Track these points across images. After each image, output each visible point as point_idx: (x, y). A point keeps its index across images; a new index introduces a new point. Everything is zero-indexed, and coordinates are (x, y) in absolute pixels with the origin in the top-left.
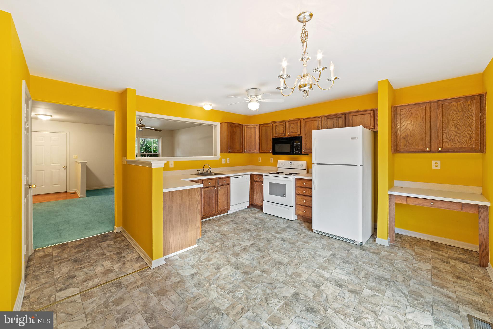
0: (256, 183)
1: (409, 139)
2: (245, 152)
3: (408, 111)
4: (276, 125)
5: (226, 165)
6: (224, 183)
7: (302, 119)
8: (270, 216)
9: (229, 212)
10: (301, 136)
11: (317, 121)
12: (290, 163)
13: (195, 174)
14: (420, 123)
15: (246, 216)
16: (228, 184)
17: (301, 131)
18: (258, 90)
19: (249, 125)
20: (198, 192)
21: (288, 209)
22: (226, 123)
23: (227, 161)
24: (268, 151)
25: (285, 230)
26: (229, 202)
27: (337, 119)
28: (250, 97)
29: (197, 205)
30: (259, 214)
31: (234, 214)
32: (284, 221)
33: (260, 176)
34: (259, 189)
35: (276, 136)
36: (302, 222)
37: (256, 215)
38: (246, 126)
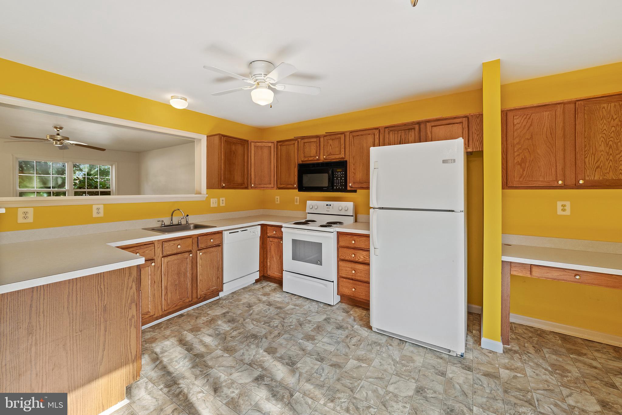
0: (271, 239)
1: (527, 167)
2: (252, 188)
3: (526, 118)
4: (304, 143)
5: (219, 210)
6: (209, 244)
7: (346, 132)
8: (294, 298)
9: (221, 295)
10: (346, 161)
11: (373, 135)
12: (327, 205)
13: (153, 229)
14: (547, 137)
15: (253, 300)
16: (218, 246)
17: (346, 153)
18: (270, 64)
19: (259, 142)
20: (130, 277)
21: (326, 285)
22: (217, 137)
23: (221, 202)
24: (291, 185)
25: (321, 329)
26: (221, 278)
27: (405, 132)
28: (255, 77)
29: (128, 306)
30: (276, 296)
31: (230, 297)
32: (319, 306)
33: (277, 228)
34: (276, 250)
35: (305, 161)
36: (349, 306)
37: (270, 296)
38: (254, 143)
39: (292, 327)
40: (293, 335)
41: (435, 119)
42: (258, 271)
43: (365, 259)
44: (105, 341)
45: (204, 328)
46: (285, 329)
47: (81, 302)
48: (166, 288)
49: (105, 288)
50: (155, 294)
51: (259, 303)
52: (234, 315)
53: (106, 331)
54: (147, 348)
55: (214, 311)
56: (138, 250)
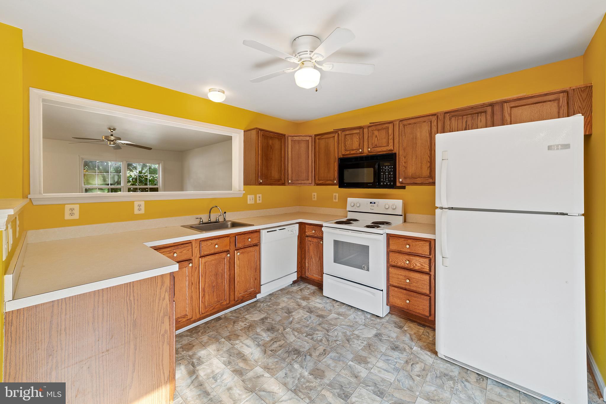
0: (310, 239)
2: (289, 184)
4: (346, 135)
5: (256, 207)
6: (247, 244)
7: (396, 121)
8: (336, 305)
9: (259, 296)
10: (395, 154)
11: (429, 122)
12: (371, 203)
13: (191, 227)
15: (292, 305)
16: (256, 245)
17: (394, 144)
18: (317, 39)
19: (296, 136)
20: (162, 286)
21: (373, 294)
22: (254, 131)
23: (258, 198)
24: (331, 181)
25: (373, 348)
26: (258, 279)
27: (473, 116)
28: (299, 56)
29: (160, 320)
30: (316, 301)
31: (268, 300)
32: (366, 318)
33: (316, 227)
34: (315, 251)
35: (346, 155)
36: (401, 319)
37: (310, 301)
38: (291, 137)
39: (338, 343)
40: (341, 354)
41: (515, 98)
42: (296, 272)
43: (423, 267)
44: (135, 361)
45: (242, 336)
46: (330, 344)
47: (108, 316)
48: (204, 290)
49: (134, 300)
50: (193, 297)
51: (298, 309)
52: (273, 322)
53: (136, 350)
54: (184, 356)
55: (252, 315)
56: (175, 249)
